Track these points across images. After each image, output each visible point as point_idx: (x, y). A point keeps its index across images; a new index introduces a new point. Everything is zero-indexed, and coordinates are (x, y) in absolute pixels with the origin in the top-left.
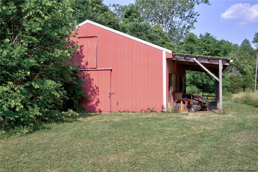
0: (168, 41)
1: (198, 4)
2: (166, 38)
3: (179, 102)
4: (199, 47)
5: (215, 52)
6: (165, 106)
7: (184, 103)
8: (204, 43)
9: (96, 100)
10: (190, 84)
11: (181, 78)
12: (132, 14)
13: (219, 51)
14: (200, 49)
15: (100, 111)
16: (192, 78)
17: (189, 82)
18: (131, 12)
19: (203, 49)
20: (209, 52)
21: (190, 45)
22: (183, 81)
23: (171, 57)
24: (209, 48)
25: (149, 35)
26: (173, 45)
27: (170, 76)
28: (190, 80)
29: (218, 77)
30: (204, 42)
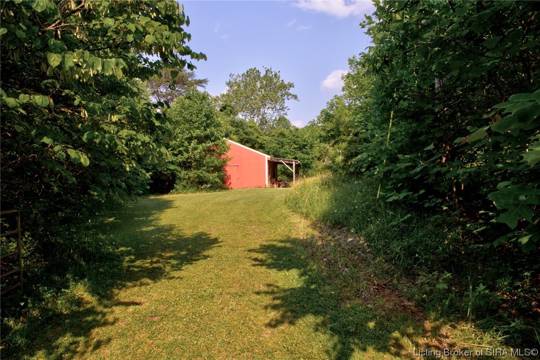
0: (261, 135)
1: (288, 99)
2: (259, 132)
3: (274, 184)
4: (289, 141)
5: (303, 145)
6: (267, 185)
7: (276, 184)
8: (293, 138)
9: (229, 182)
10: (281, 174)
11: (274, 170)
12: (228, 108)
13: (306, 145)
14: (290, 143)
15: (232, 188)
16: (283, 169)
17: (280, 172)
18: (226, 106)
19: (292, 143)
20: (298, 146)
21: (281, 139)
22: (276, 172)
23: (270, 159)
24: (298, 142)
25: (245, 131)
26: (266, 139)
27: (269, 169)
28: (281, 171)
29: (293, 169)
30: (294, 136)
